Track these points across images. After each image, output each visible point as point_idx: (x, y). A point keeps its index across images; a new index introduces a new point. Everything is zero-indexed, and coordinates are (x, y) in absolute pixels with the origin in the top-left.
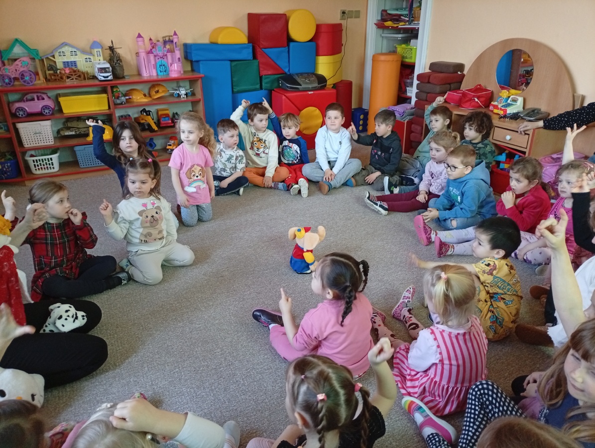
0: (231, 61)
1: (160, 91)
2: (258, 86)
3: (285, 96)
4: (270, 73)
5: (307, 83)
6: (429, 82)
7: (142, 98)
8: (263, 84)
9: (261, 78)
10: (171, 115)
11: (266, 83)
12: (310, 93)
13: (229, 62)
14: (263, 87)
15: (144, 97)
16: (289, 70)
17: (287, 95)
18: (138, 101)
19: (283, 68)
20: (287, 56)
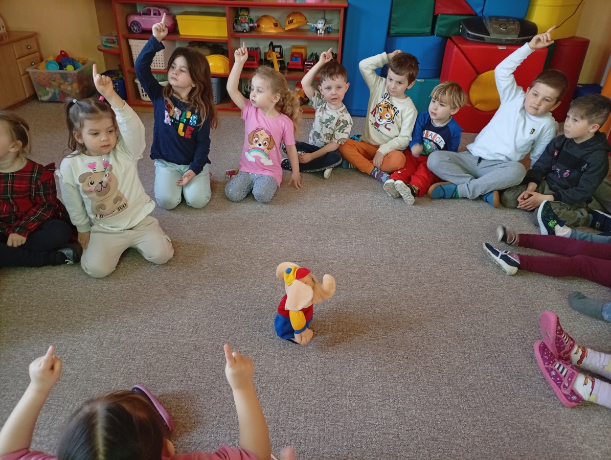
1: (294, 21)
2: (428, 30)
3: (458, 47)
4: (451, 12)
5: (500, 33)
7: (272, 28)
8: (437, 27)
9: (435, 18)
11: (441, 26)
12: (500, 48)
14: (436, 32)
15: (273, 26)
16: (482, 11)
17: (462, 46)
18: (266, 31)
19: (472, 5)
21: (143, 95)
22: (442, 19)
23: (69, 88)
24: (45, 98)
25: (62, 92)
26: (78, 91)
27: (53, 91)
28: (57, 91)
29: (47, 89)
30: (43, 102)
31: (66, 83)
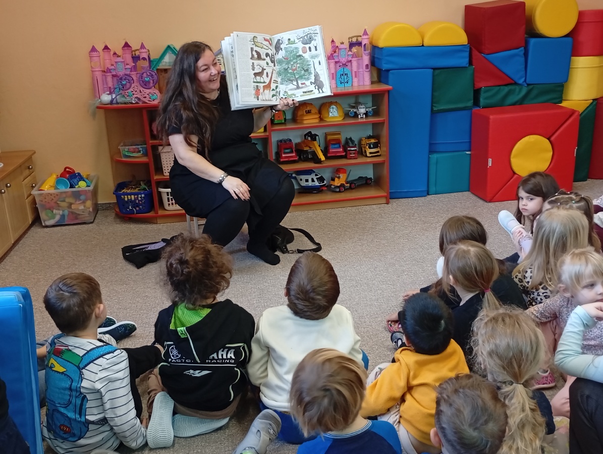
4: (492, 83)
8: (481, 100)
9: (477, 92)
10: (343, 141)
13: (431, 71)
19: (512, 76)
20: (523, 59)
21: (169, 204)
22: (486, 91)
23: (82, 207)
24: (52, 222)
25: (72, 213)
26: (91, 210)
27: (61, 212)
28: (66, 212)
29: (55, 211)
30: (47, 227)
31: (78, 202)
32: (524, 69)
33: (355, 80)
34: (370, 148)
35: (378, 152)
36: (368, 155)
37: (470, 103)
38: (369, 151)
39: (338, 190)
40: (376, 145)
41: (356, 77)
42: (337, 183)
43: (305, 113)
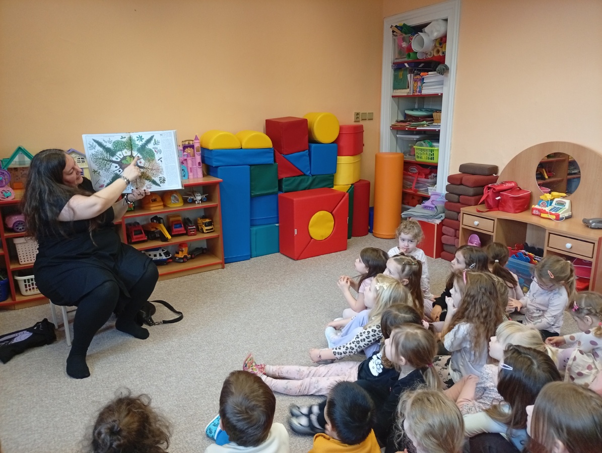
0: (251, 165)
6: (461, 184)
8: (283, 186)
9: (280, 181)
11: (286, 186)
13: (249, 167)
19: (302, 170)
20: (308, 158)
21: (27, 290)
22: (286, 181)
32: (309, 165)
33: (191, 175)
34: (206, 226)
35: (212, 229)
36: (205, 231)
37: (276, 190)
38: (205, 228)
39: (182, 261)
40: (210, 224)
41: (191, 172)
42: (181, 255)
43: (151, 202)
